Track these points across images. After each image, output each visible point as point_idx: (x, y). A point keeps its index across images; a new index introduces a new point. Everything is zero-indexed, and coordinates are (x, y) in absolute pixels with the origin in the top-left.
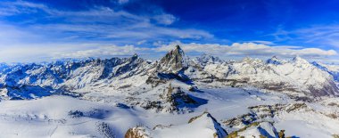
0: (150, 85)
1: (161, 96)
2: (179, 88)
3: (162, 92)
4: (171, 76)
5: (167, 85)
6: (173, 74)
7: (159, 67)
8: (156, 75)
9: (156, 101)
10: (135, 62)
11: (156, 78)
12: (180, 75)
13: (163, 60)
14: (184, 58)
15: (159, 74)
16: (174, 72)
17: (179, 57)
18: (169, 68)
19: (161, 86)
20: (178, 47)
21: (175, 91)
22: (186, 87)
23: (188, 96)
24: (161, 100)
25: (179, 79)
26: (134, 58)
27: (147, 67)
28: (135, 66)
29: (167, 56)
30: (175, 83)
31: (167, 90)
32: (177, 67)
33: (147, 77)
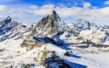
0: (25, 48)
1: (35, 59)
2: (54, 52)
3: (36, 56)
4: (47, 40)
5: (42, 48)
6: (48, 38)
7: (34, 31)
8: (31, 38)
9: (30, 63)
10: (9, 25)
11: (31, 41)
12: (55, 40)
13: (39, 24)
15: (34, 38)
16: (49, 36)
17: (55, 22)
18: (45, 32)
19: (35, 50)
20: (54, 13)
21: (49, 55)
22: (60, 52)
23: (62, 61)
24: (35, 62)
25: (54, 43)
26: (8, 21)
27: (22, 30)
28: (10, 29)
29: (43, 20)
30: (50, 47)
31: (41, 54)
32: (52, 31)
33: (21, 41)
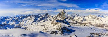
0: (53, 25)
1: (57, 29)
2: (64, 26)
3: (57, 27)
4: (61, 21)
5: (59, 24)
6: (62, 21)
7: (56, 18)
8: (55, 21)
9: (55, 30)
10: (47, 16)
11: (55, 22)
12: (64, 21)
13: (58, 15)
14: (66, 14)
15: (56, 21)
16: (62, 20)
17: (64, 14)
18: (60, 18)
19: (57, 25)
20: (64, 11)
21: (62, 27)
22: (66, 26)
23: (67, 29)
24: (57, 30)
25: (64, 22)
26: (47, 14)
27: (52, 18)
28: (47, 17)
29: (59, 14)
30: (63, 24)
31: (59, 27)
32: (63, 18)
33: (51, 22)
